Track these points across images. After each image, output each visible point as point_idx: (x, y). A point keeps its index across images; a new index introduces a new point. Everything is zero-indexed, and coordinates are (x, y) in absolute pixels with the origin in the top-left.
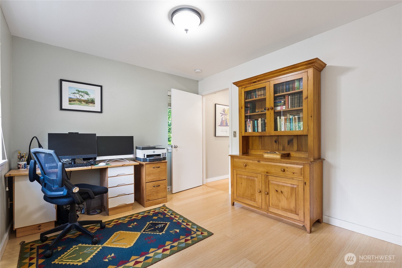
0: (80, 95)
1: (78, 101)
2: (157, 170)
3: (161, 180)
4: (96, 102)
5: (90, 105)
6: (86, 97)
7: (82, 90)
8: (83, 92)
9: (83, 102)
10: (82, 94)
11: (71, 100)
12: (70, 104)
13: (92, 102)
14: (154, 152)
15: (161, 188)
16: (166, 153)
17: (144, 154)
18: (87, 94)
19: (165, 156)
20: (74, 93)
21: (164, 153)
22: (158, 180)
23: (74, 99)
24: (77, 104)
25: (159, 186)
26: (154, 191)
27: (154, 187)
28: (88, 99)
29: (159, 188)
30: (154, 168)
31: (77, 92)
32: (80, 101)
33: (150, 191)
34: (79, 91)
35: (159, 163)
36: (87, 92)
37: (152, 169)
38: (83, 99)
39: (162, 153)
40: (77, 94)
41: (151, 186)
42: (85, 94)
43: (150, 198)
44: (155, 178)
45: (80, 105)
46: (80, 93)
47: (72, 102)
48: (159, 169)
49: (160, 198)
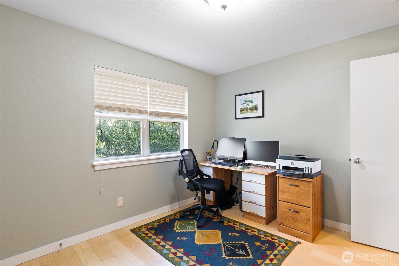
0: (247, 104)
1: (246, 110)
2: (294, 188)
3: (300, 204)
4: (258, 108)
5: (254, 112)
6: (251, 105)
7: (248, 100)
8: (249, 101)
9: (249, 110)
10: (248, 103)
11: (242, 110)
12: (241, 113)
13: (255, 108)
14: (293, 164)
15: (300, 216)
16: (311, 168)
17: (279, 165)
18: (252, 102)
19: (310, 172)
20: (243, 104)
21: (308, 168)
22: (296, 204)
23: (243, 109)
24: (245, 113)
25: (297, 212)
26: (289, 215)
27: (290, 210)
28: (252, 106)
29: (297, 215)
30: (290, 185)
31: (245, 102)
32: (247, 109)
33: (284, 214)
34: (246, 101)
35: (297, 181)
36: (252, 100)
37: (287, 186)
38: (249, 107)
39: (306, 168)
40: (245, 104)
41: (286, 207)
42: (250, 103)
43: (285, 223)
44: (291, 198)
45: (247, 113)
46: (247, 103)
47: (242, 112)
48: (297, 188)
49: (299, 230)
